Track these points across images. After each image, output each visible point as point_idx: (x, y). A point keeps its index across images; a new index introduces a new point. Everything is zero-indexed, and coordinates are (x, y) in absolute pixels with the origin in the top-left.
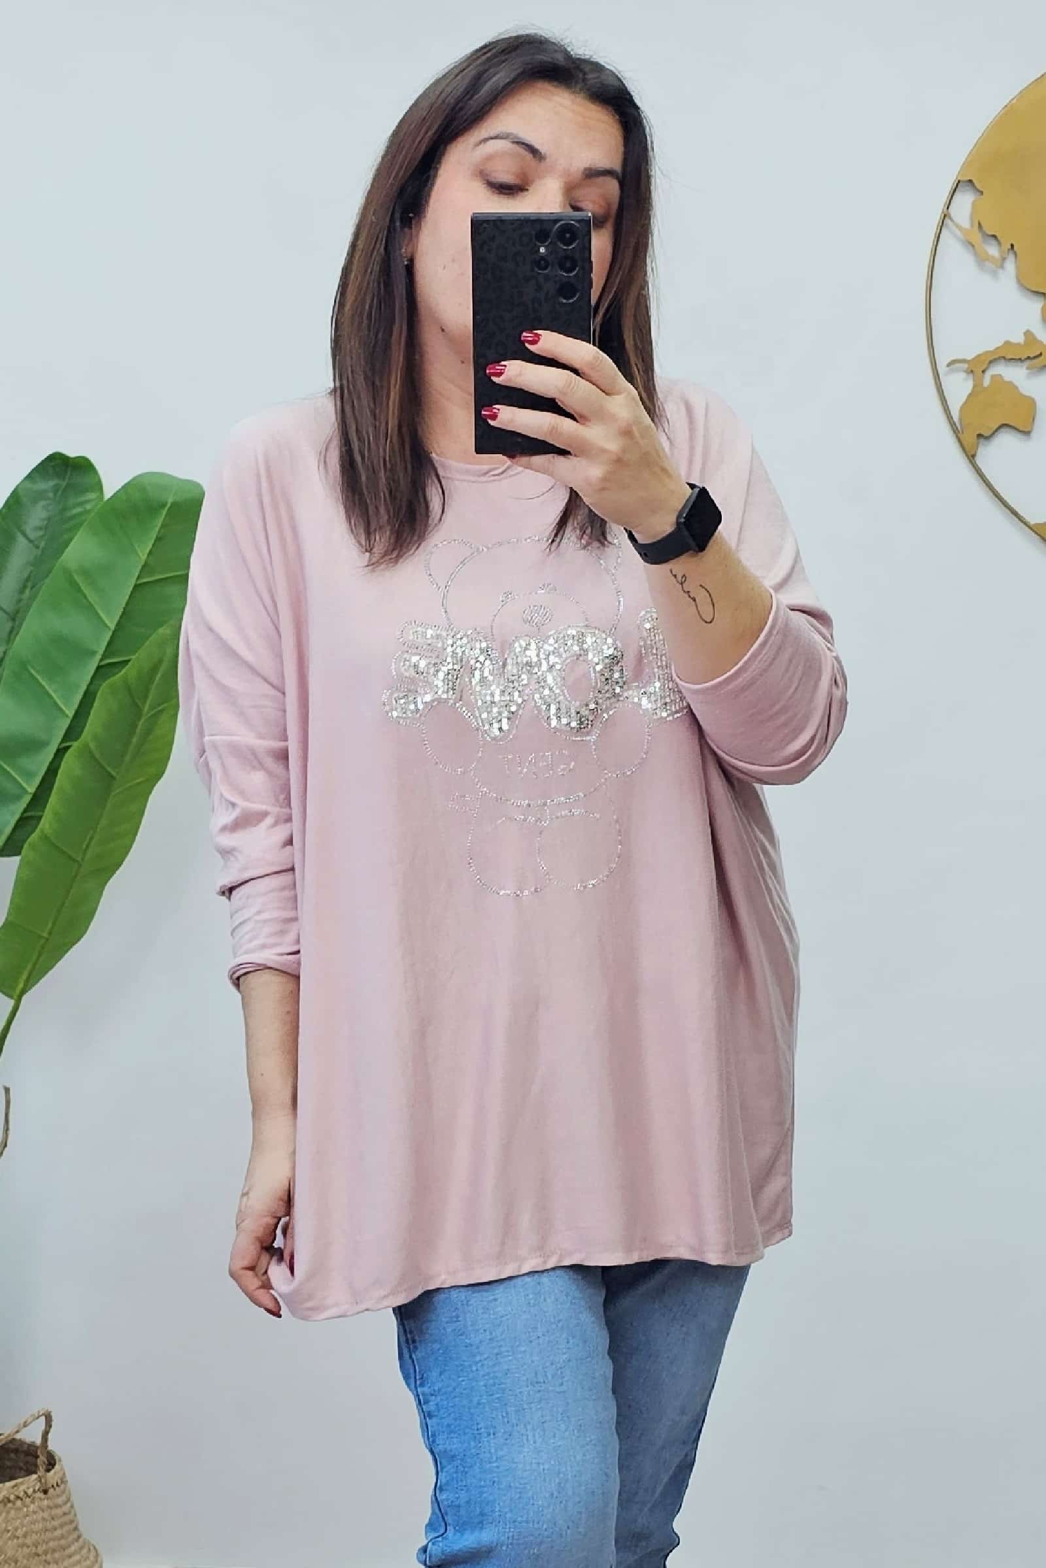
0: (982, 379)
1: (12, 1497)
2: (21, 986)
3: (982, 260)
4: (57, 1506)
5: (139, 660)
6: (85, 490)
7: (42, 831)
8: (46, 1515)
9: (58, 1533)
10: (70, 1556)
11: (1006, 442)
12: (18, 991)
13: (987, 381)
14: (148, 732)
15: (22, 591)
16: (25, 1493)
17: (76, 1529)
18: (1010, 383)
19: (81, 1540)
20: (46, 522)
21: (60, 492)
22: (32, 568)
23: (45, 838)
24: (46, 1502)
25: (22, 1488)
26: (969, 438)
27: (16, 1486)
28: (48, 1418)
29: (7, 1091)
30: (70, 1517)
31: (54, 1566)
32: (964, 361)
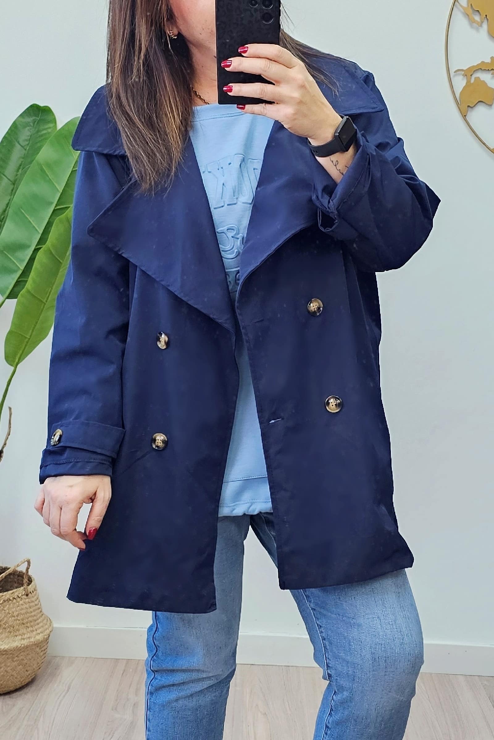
1: (11, 598)
2: (17, 360)
4: (32, 602)
6: (49, 122)
7: (27, 288)
8: (27, 606)
9: (33, 614)
10: (38, 624)
12: (15, 363)
15: (18, 171)
16: (18, 596)
17: (41, 611)
19: (43, 616)
20: (29, 137)
21: (36, 123)
22: (22, 160)
23: (28, 292)
24: (27, 600)
25: (16, 594)
27: (12, 593)
28: (29, 562)
29: (10, 409)
30: (37, 607)
31: (31, 629)
32: (462, 70)
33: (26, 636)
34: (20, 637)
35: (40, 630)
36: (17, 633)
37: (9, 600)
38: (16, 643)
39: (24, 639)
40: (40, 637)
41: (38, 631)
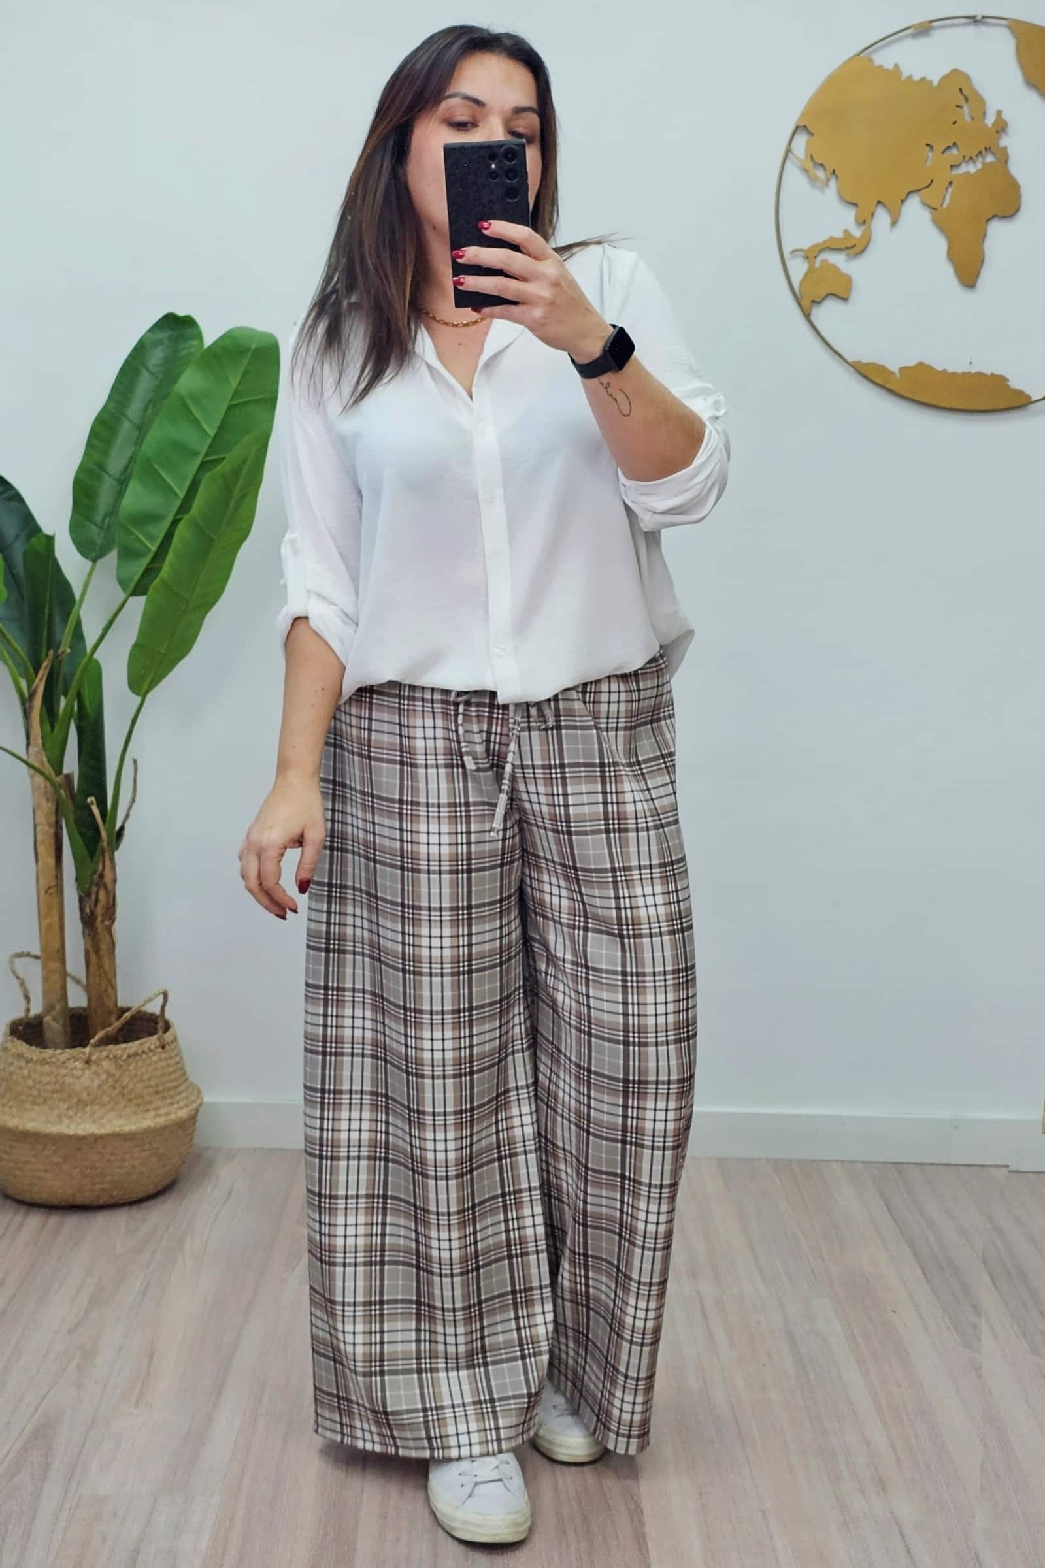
0: (814, 262)
1: (140, 1052)
2: (145, 687)
3: (813, 180)
4: (171, 1058)
5: (231, 459)
6: (191, 339)
7: (161, 578)
8: (164, 1064)
9: (172, 1077)
10: (180, 1093)
11: (831, 305)
12: (144, 691)
13: (818, 264)
14: (237, 507)
15: (146, 409)
16: (151, 1050)
17: (184, 1074)
18: (834, 265)
19: (188, 1082)
20: (162, 361)
21: (172, 340)
22: (153, 393)
23: (164, 583)
24: (163, 1056)
25: (147, 1045)
26: (806, 302)
27: (141, 1044)
28: (165, 995)
29: (135, 762)
30: (180, 1065)
31: (169, 1101)
32: (801, 250)
33: (162, 1111)
34: (153, 1113)
35: (185, 1102)
36: (149, 1107)
37: (136, 1054)
38: (147, 1121)
39: (159, 1116)
40: (183, 1113)
41: (181, 1104)
